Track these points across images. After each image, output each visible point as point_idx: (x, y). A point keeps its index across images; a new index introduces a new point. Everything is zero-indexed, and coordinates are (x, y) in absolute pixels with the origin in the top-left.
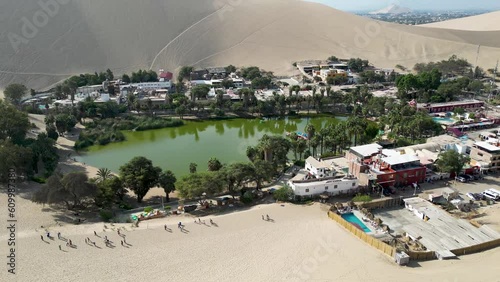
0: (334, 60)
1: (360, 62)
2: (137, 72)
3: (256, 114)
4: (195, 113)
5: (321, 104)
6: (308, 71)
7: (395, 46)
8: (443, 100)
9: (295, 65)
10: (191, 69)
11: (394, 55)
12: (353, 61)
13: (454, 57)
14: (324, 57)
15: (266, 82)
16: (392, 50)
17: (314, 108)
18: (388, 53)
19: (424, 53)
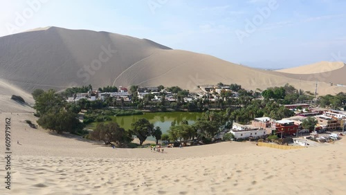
0: (221, 85)
1: (237, 86)
2: (106, 87)
3: (186, 110)
4: (148, 108)
5: (223, 104)
6: (208, 90)
7: (254, 79)
8: (289, 104)
9: (199, 87)
10: (137, 87)
11: (254, 83)
12: (232, 85)
13: (288, 84)
14: (215, 84)
15: (186, 94)
16: (253, 81)
17: (219, 107)
18: (250, 82)
19: (270, 83)
